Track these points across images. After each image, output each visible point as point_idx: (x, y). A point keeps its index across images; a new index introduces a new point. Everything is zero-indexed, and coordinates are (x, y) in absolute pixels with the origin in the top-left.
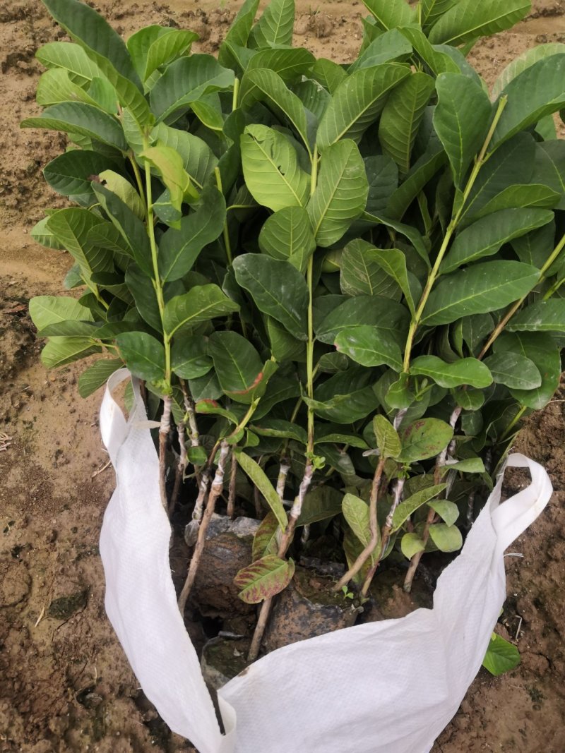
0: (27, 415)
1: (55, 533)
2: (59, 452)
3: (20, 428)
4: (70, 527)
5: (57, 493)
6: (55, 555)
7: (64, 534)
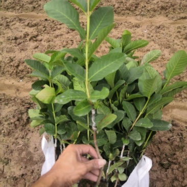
0: (28, 137)
1: (33, 171)
2: (36, 147)
3: (26, 140)
4: (37, 169)
5: (34, 159)
6: (32, 177)
7: (35, 171)
